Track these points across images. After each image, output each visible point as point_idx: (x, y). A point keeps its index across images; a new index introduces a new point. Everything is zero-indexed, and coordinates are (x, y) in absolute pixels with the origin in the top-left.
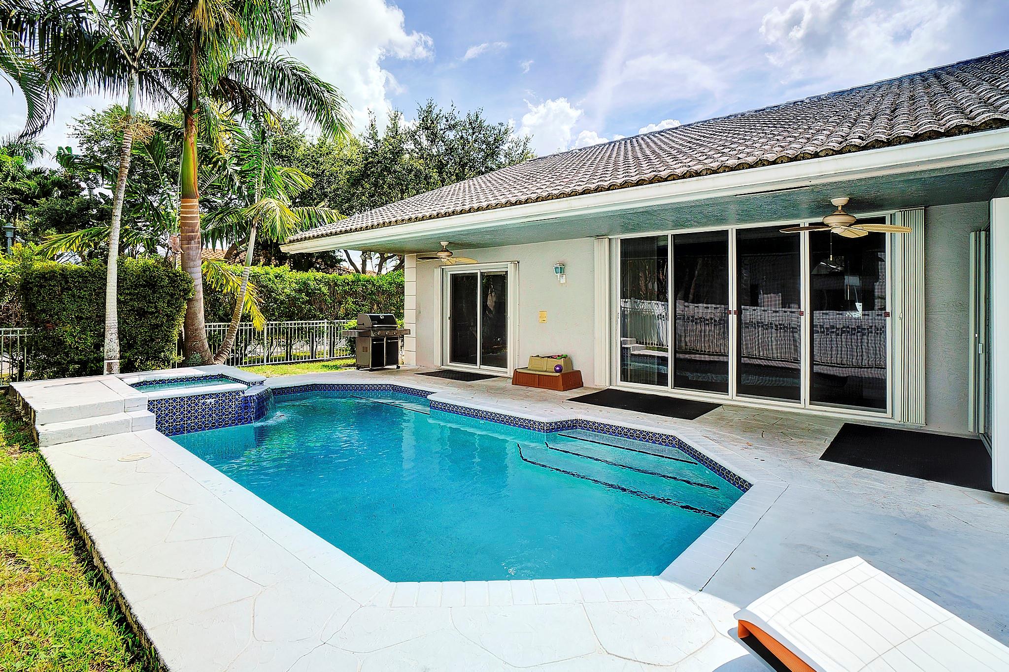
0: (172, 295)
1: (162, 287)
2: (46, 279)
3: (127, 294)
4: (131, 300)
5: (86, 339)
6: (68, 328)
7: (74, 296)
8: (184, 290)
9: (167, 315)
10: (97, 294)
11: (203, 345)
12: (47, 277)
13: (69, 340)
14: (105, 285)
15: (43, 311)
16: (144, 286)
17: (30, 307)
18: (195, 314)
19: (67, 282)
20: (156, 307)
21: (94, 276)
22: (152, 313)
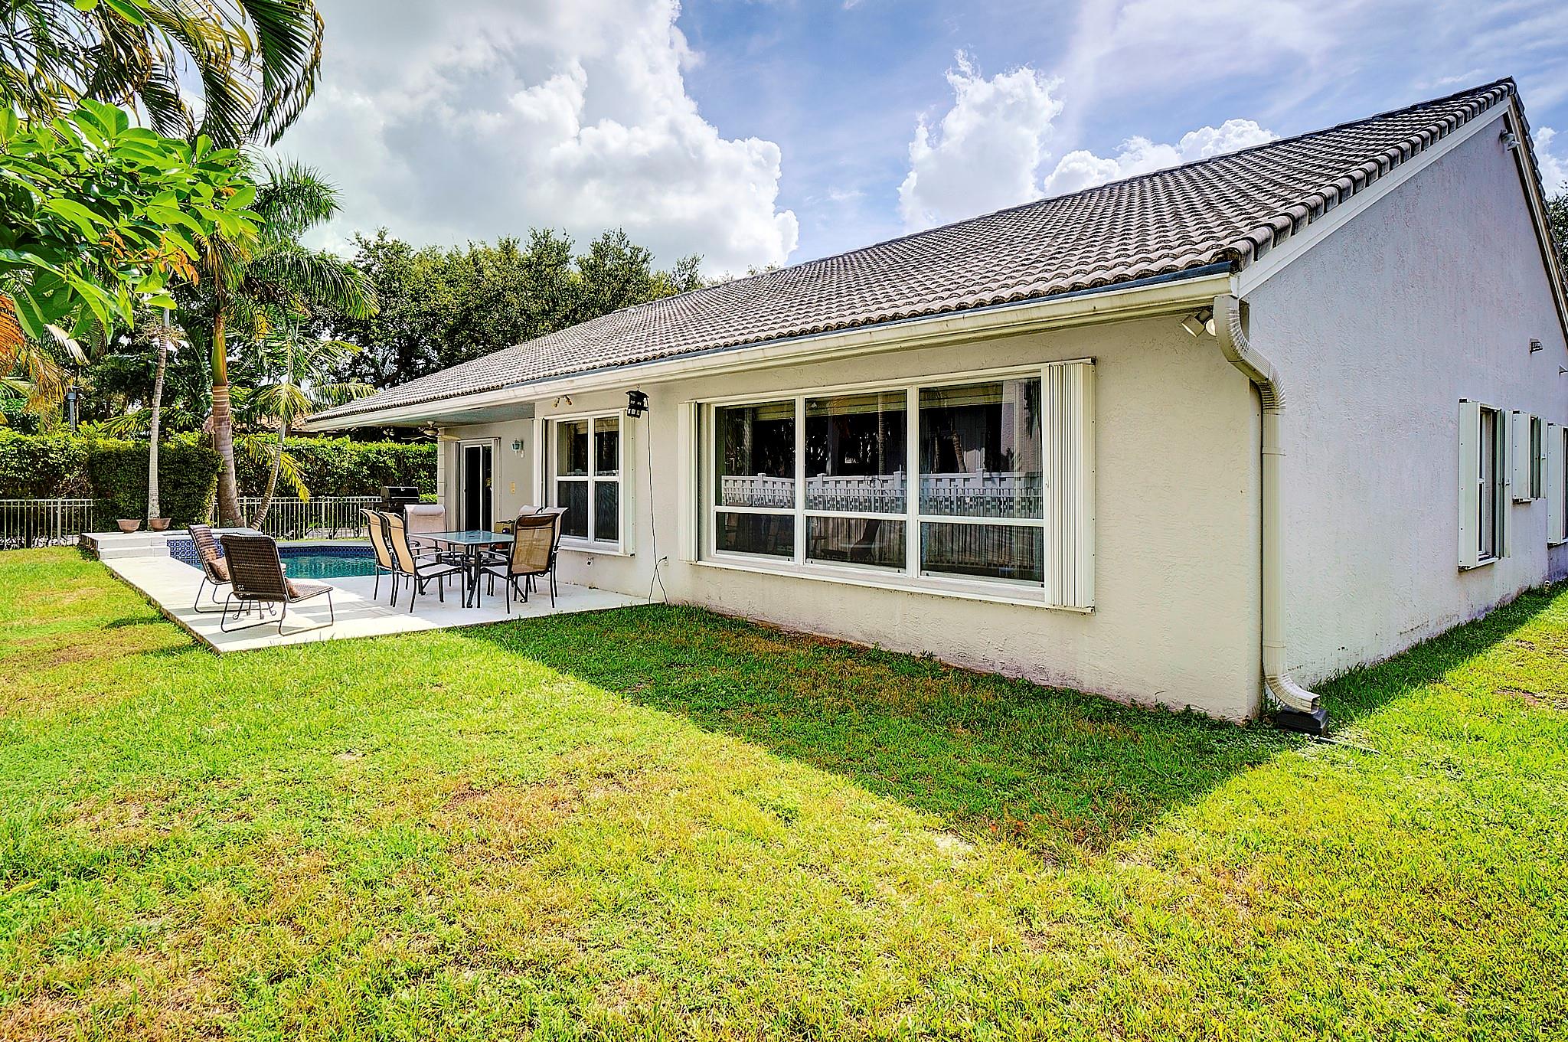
0: (203, 470)
1: (194, 463)
2: (105, 458)
3: (166, 469)
4: (169, 474)
5: (134, 504)
6: (122, 495)
7: (125, 470)
8: (213, 465)
9: (198, 486)
10: (143, 469)
11: (235, 513)
12: (107, 456)
13: (122, 504)
14: (149, 461)
15: (104, 482)
16: (178, 462)
17: (94, 480)
18: (227, 486)
19: (120, 460)
20: (189, 479)
21: (140, 455)
22: (185, 484)
